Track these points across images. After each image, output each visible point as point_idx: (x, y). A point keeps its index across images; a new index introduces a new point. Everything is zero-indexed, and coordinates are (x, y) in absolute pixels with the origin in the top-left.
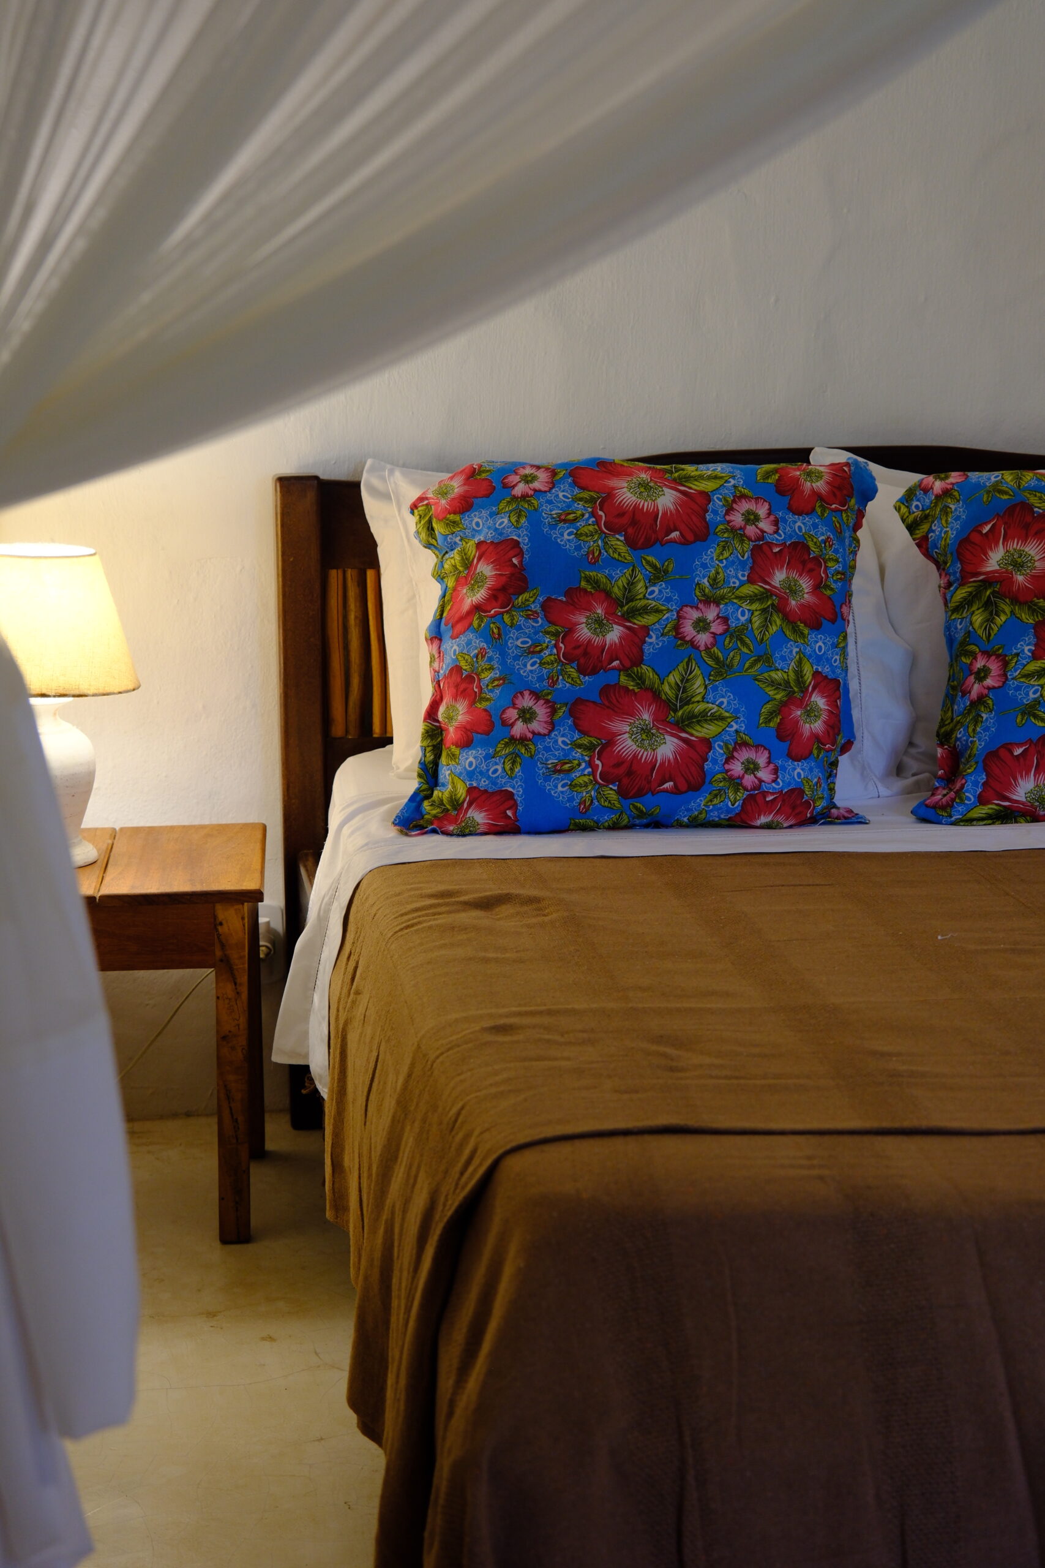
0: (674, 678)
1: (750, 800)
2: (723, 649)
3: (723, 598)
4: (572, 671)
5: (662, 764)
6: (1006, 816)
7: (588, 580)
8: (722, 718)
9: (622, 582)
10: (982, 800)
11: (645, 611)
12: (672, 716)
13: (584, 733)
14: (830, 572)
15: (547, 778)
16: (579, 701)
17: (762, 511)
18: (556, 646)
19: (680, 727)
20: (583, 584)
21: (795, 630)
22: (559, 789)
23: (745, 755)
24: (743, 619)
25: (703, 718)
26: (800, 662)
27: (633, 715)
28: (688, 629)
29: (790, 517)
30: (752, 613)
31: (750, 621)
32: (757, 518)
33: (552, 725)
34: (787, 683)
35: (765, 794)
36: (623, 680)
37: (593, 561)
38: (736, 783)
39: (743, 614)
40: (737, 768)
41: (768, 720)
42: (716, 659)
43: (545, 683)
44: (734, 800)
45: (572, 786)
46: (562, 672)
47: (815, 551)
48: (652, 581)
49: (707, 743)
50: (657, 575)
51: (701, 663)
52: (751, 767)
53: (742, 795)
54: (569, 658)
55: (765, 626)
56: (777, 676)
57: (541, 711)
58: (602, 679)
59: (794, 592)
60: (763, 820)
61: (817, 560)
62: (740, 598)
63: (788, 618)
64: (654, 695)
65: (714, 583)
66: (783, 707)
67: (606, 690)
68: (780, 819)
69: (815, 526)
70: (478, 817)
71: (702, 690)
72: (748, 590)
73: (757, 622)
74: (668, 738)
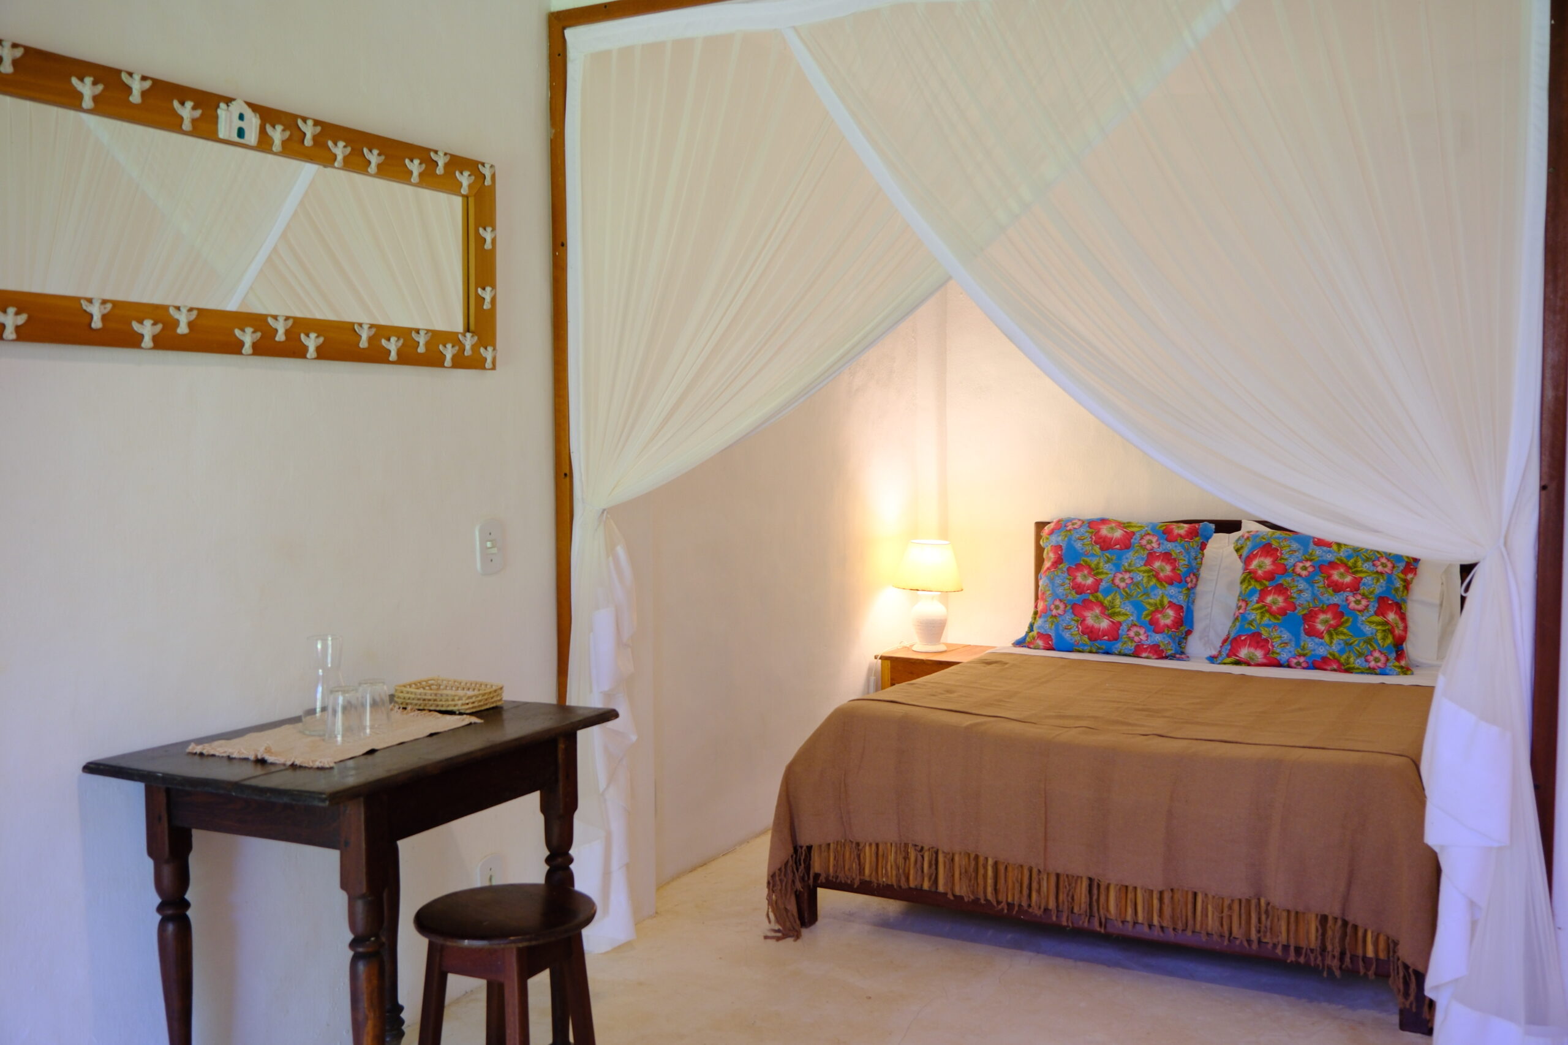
0: (1109, 598)
1: (1137, 647)
2: (1130, 589)
3: (1132, 570)
4: (1073, 592)
5: (1103, 630)
6: (1238, 663)
7: (1083, 561)
8: (1126, 615)
9: (1095, 562)
10: (1228, 656)
11: (1102, 573)
12: (1107, 612)
13: (1075, 615)
14: (1180, 564)
15: (1063, 631)
16: (1075, 604)
17: (1154, 540)
18: (1069, 584)
19: (1109, 616)
20: (1082, 562)
21: (1161, 585)
22: (1067, 635)
23: (1135, 629)
24: (1139, 579)
25: (1119, 614)
26: (1162, 597)
27: (1092, 610)
28: (1117, 581)
29: (1166, 542)
30: (1143, 577)
31: (1142, 580)
32: (1152, 542)
33: (1065, 612)
34: (1156, 604)
35: (1143, 645)
36: (1091, 597)
37: (1086, 554)
38: (1132, 639)
39: (1139, 578)
40: (1132, 634)
41: (1145, 617)
42: (1127, 593)
43: (1064, 596)
44: (1131, 646)
45: (1072, 635)
46: (1070, 593)
47: (1174, 556)
48: (1106, 562)
49: (1120, 624)
50: (1108, 561)
51: (1121, 594)
52: (1137, 634)
53: (1134, 644)
54: (1073, 588)
55: (1148, 582)
56: (1151, 601)
57: (1062, 606)
58: (1083, 596)
59: (1162, 570)
60: (1144, 655)
61: (1175, 560)
62: (1139, 571)
63: (1159, 580)
64: (1101, 604)
65: (1130, 565)
66: (1153, 613)
67: (1084, 601)
68: (1151, 655)
69: (1176, 546)
70: (1040, 643)
71: (1119, 603)
72: (1144, 568)
73: (1145, 580)
74: (1105, 620)
